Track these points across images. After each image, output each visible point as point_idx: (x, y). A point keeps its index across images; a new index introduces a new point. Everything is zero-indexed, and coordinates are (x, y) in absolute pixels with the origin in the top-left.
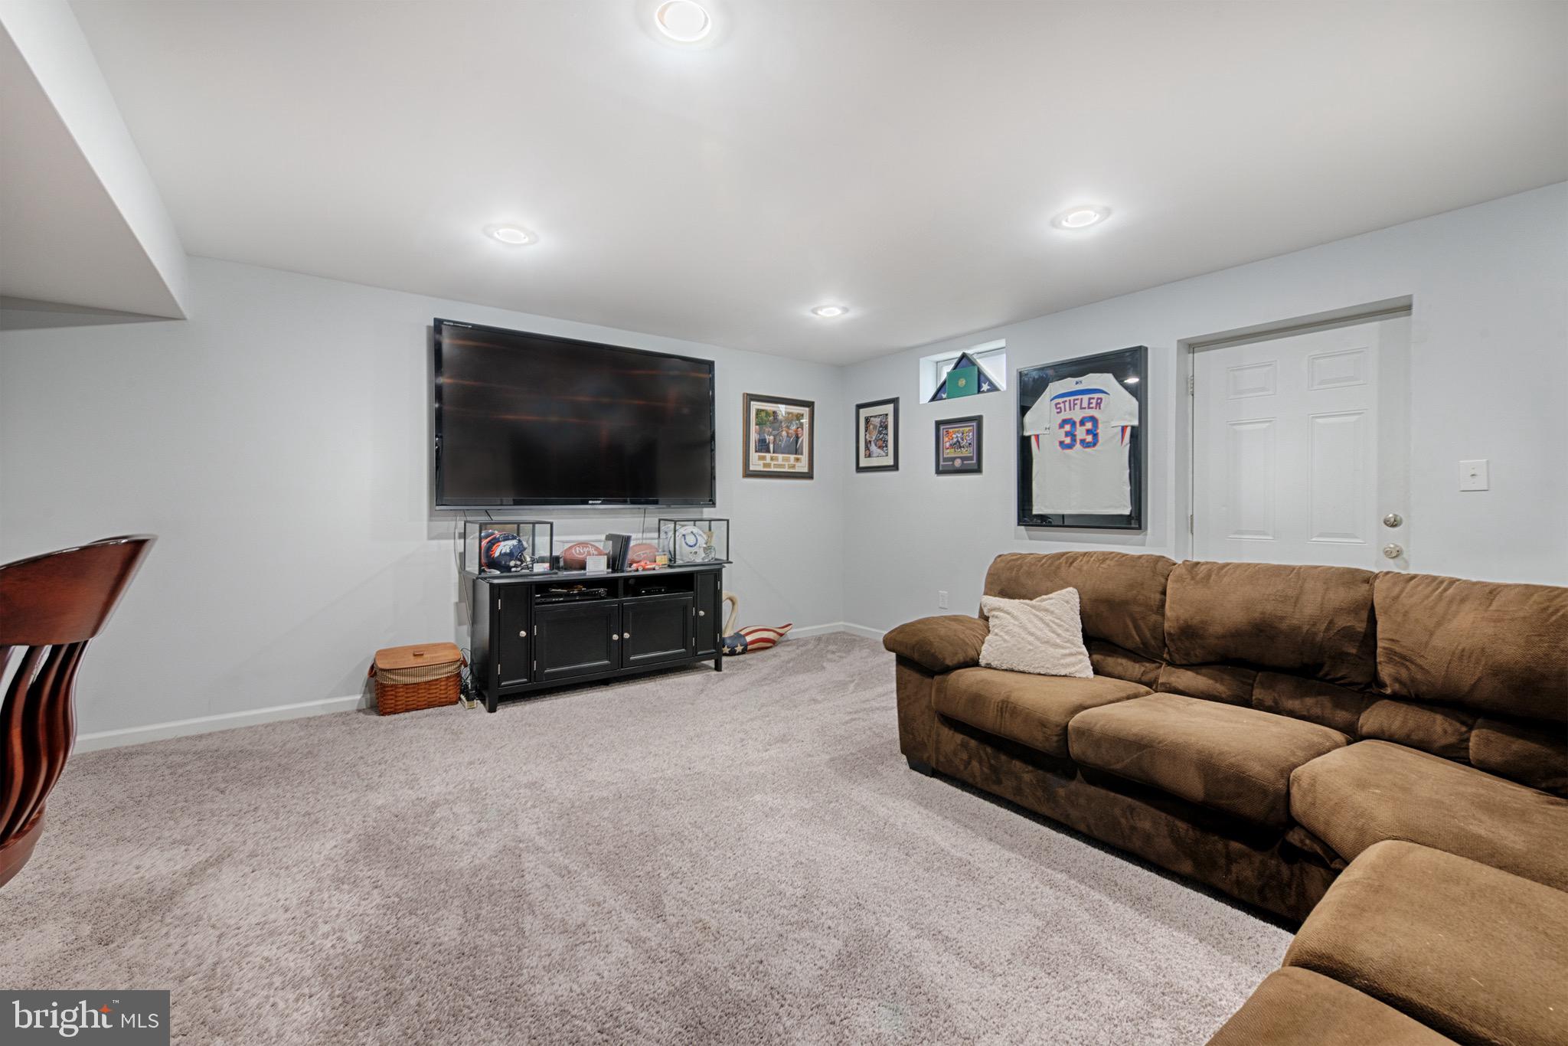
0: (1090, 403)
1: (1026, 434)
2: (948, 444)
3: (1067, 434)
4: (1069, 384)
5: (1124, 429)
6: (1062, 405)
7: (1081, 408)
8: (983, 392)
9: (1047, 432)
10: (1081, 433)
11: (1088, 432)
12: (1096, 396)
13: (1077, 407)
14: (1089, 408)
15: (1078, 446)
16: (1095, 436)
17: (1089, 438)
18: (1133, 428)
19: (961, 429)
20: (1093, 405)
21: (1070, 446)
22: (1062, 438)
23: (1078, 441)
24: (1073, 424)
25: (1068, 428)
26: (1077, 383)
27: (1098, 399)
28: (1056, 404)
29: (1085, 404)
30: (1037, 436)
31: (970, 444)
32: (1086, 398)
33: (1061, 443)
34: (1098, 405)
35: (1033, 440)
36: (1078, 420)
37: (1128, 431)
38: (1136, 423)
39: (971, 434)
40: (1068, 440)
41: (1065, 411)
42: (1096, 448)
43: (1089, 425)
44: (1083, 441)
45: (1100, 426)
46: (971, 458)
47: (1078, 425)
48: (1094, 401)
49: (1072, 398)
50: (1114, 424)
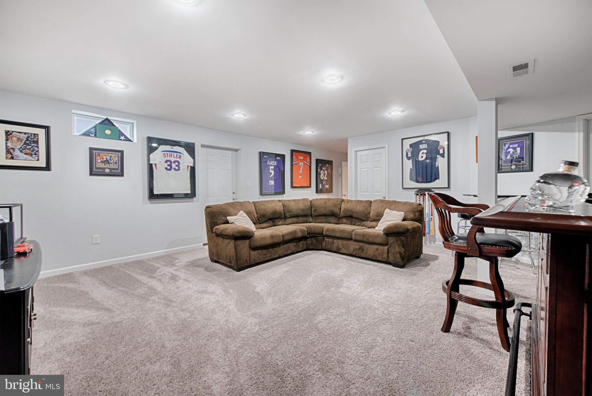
0: (177, 156)
1: (151, 162)
2: (99, 161)
3: (168, 165)
4: (168, 148)
5: (188, 166)
6: (166, 155)
7: (174, 157)
8: (121, 140)
9: (160, 163)
10: (174, 165)
11: (176, 166)
12: (179, 154)
13: (173, 156)
14: (177, 158)
15: (173, 170)
16: (179, 167)
17: (177, 168)
18: (191, 167)
19: (110, 155)
20: (178, 157)
21: (170, 170)
22: (167, 166)
23: (173, 168)
24: (171, 162)
25: (169, 163)
26: (172, 148)
27: (180, 155)
28: (164, 154)
29: (175, 156)
30: (156, 165)
31: (115, 163)
32: (175, 154)
33: (166, 168)
34: (180, 157)
35: (154, 166)
36: (173, 161)
37: (189, 167)
38: (192, 165)
39: (116, 158)
40: (169, 168)
41: (168, 157)
42: (179, 171)
43: (177, 163)
44: (174, 169)
45: (180, 164)
46: (118, 169)
47: (173, 163)
48: (178, 156)
49: (170, 153)
50: (185, 164)
